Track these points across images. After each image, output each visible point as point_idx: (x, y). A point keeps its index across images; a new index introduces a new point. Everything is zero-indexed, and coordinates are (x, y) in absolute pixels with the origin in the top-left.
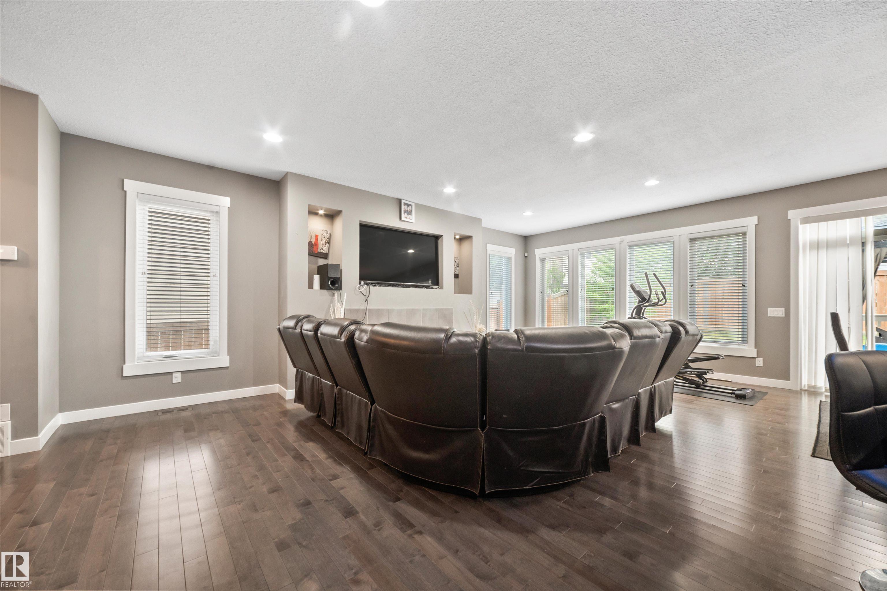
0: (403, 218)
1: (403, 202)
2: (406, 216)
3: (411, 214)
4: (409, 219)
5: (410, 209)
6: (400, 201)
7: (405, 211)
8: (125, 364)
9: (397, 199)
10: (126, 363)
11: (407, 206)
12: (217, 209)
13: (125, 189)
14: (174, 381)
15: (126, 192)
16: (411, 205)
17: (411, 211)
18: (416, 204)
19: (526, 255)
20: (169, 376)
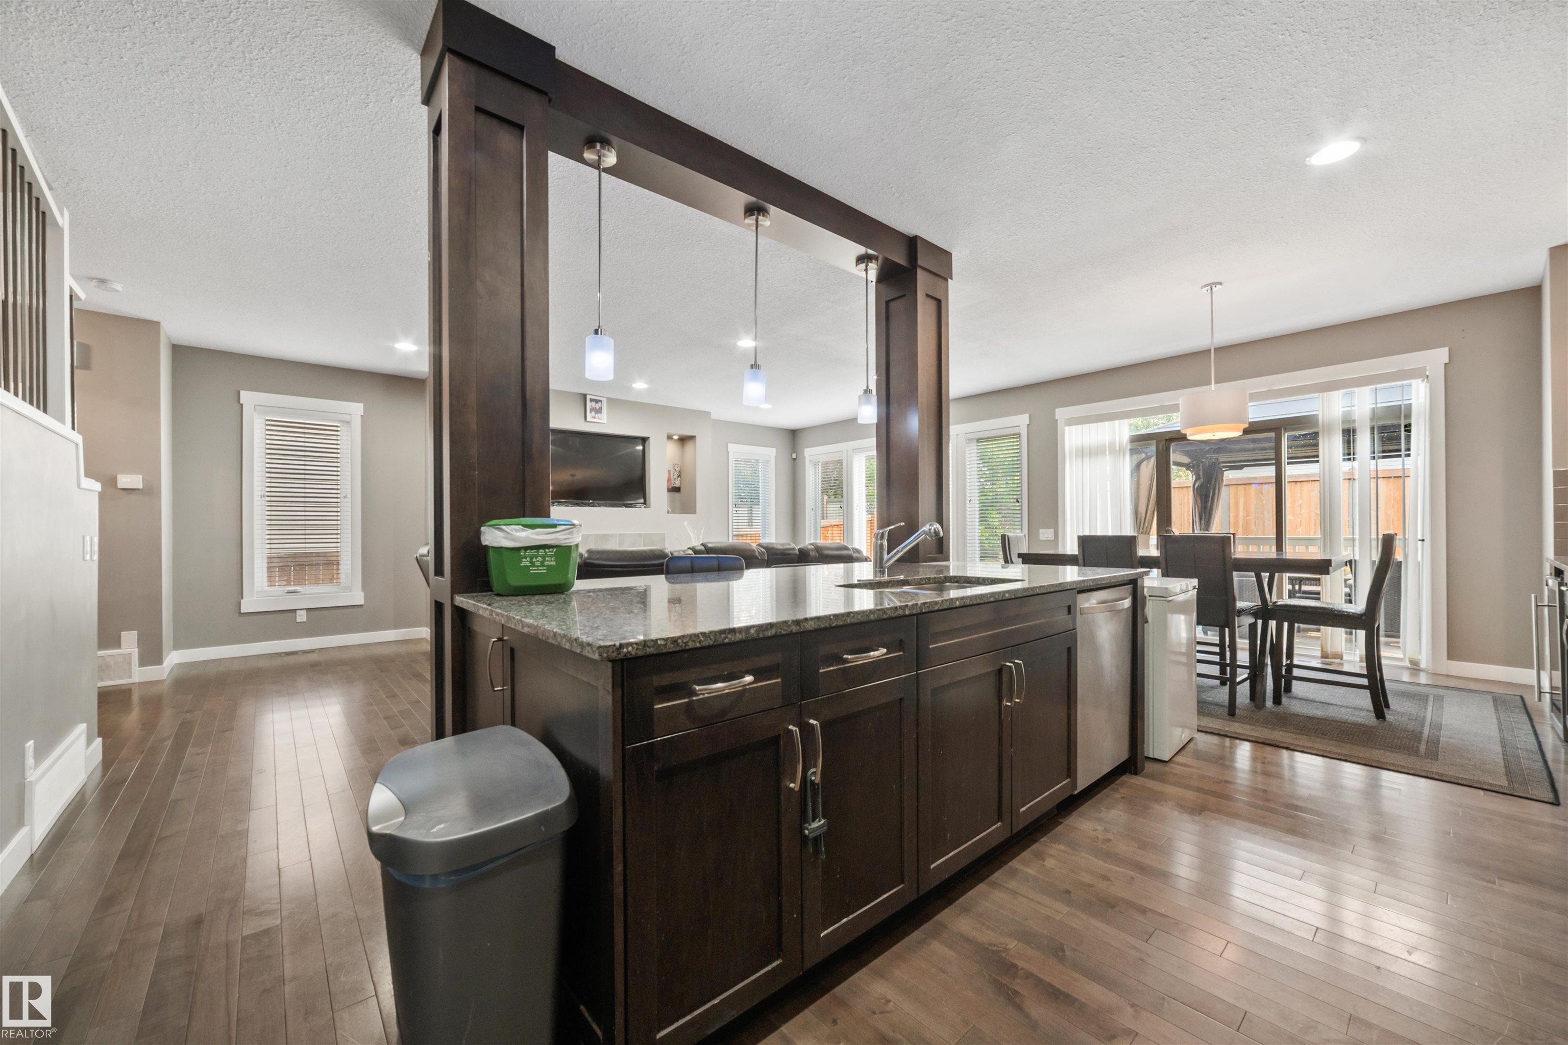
0: (588, 419)
1: (588, 397)
2: (594, 416)
3: (601, 413)
4: (599, 418)
5: (600, 406)
6: (584, 396)
7: (592, 410)
8: (242, 598)
9: (581, 394)
10: (244, 598)
11: (594, 403)
12: (347, 418)
13: (241, 402)
14: (298, 620)
15: (242, 405)
16: (600, 401)
17: (601, 408)
18: (609, 400)
19: (794, 456)
20: (292, 614)
